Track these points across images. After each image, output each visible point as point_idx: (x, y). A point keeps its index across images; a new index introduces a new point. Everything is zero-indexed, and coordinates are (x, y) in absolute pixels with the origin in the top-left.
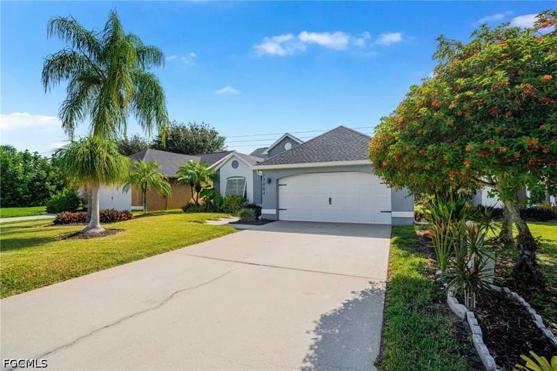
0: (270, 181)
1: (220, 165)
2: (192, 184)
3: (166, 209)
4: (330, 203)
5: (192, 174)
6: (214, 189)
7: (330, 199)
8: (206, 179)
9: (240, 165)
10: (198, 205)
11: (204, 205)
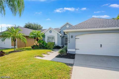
0: (72, 37)
1: (45, 32)
2: (35, 38)
3: (25, 47)
4: (101, 47)
5: (35, 34)
6: (43, 40)
7: (101, 45)
8: (41, 36)
9: (52, 32)
10: (37, 46)
11: (39, 46)
